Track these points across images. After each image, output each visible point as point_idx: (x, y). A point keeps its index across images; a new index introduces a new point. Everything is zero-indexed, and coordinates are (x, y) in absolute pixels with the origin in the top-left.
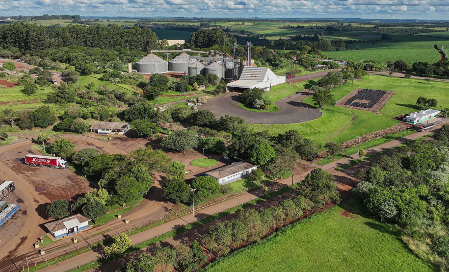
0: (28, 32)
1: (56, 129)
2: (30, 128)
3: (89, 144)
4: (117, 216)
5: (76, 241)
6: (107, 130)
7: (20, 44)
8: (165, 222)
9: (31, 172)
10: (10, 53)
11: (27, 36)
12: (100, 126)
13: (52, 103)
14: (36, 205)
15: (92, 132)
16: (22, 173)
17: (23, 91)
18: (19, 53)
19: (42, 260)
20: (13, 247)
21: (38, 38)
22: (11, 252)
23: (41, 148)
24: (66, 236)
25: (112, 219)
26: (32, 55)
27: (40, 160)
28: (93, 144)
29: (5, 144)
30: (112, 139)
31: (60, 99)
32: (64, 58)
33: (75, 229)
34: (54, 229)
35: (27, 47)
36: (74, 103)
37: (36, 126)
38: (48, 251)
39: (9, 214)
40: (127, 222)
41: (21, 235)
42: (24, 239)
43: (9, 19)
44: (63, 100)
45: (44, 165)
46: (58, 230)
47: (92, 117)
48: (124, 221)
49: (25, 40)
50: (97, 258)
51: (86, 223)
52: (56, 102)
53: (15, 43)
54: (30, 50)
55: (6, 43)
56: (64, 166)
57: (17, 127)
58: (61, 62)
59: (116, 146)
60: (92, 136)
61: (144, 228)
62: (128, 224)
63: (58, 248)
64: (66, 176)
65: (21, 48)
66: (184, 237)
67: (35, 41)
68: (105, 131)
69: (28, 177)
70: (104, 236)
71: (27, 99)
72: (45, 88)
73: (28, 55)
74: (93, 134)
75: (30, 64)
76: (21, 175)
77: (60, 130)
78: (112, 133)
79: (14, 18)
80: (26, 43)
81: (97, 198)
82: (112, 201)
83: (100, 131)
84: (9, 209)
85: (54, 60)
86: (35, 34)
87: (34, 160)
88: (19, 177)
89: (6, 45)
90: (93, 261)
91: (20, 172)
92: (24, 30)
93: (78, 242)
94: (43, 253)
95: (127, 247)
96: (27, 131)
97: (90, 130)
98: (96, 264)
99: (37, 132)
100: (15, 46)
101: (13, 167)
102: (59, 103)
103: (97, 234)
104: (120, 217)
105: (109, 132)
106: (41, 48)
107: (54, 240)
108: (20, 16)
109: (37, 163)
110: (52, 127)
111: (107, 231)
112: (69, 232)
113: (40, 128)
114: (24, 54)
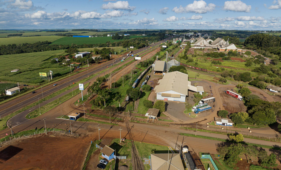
0: (263, 38)
1: (250, 84)
2: (239, 81)
3: (261, 94)
4: (248, 127)
5: (223, 129)
6: (275, 90)
7: (258, 43)
8: (271, 141)
9: (226, 97)
10: (252, 47)
11: (262, 40)
12: (272, 88)
13: (255, 72)
14: (218, 110)
15: (267, 89)
16: (223, 97)
17: (245, 65)
18: (256, 48)
19: (206, 129)
20: (200, 121)
21: (267, 41)
22: (198, 121)
23: (238, 89)
24: (221, 125)
25: (245, 128)
26: (261, 49)
27: (232, 94)
28: (263, 95)
29: (225, 84)
30: (275, 96)
31: (259, 71)
32: (277, 52)
33: (226, 124)
34: (217, 121)
35: (261, 45)
36: (266, 74)
37: (241, 80)
38: (210, 127)
39: (206, 109)
40: (251, 132)
41: (206, 118)
42: (206, 119)
43: (265, 32)
44: (261, 72)
45: (233, 96)
46: (218, 121)
47: (271, 82)
48: (249, 131)
49: (261, 42)
50: (226, 139)
51: (231, 124)
52: (258, 72)
53: (256, 43)
54: (262, 47)
55: (252, 43)
56: (241, 99)
57: (234, 79)
58: (275, 54)
59: (275, 99)
60: (265, 91)
61: (257, 138)
62: (250, 133)
63: (215, 128)
64: (239, 104)
65: (258, 45)
66: (276, 152)
67: (265, 42)
68: (274, 91)
69: (224, 99)
70: (236, 132)
71: (246, 68)
72: (256, 65)
73: (260, 49)
74: (267, 90)
75: (259, 53)
76: (222, 97)
77: (252, 85)
78: (278, 93)
79: (268, 31)
80: (261, 43)
81: (242, 116)
82: (249, 120)
83: (271, 90)
84: (207, 107)
85: (271, 53)
86: (266, 39)
87: (230, 93)
88: (220, 98)
89: (252, 44)
90: (224, 139)
91: (222, 96)
92: (262, 37)
93: (224, 129)
94: (208, 127)
95: (241, 141)
96: (237, 81)
97: (266, 88)
98: (224, 141)
99: (241, 83)
100: (256, 45)
101: (221, 94)
102: (258, 73)
103: (233, 130)
104: (249, 128)
105: (276, 91)
106: (267, 46)
107: (215, 124)
108: (271, 31)
109: (231, 95)
110: (249, 82)
111: (239, 131)
112: (223, 124)
113: (243, 82)
114: (258, 48)
